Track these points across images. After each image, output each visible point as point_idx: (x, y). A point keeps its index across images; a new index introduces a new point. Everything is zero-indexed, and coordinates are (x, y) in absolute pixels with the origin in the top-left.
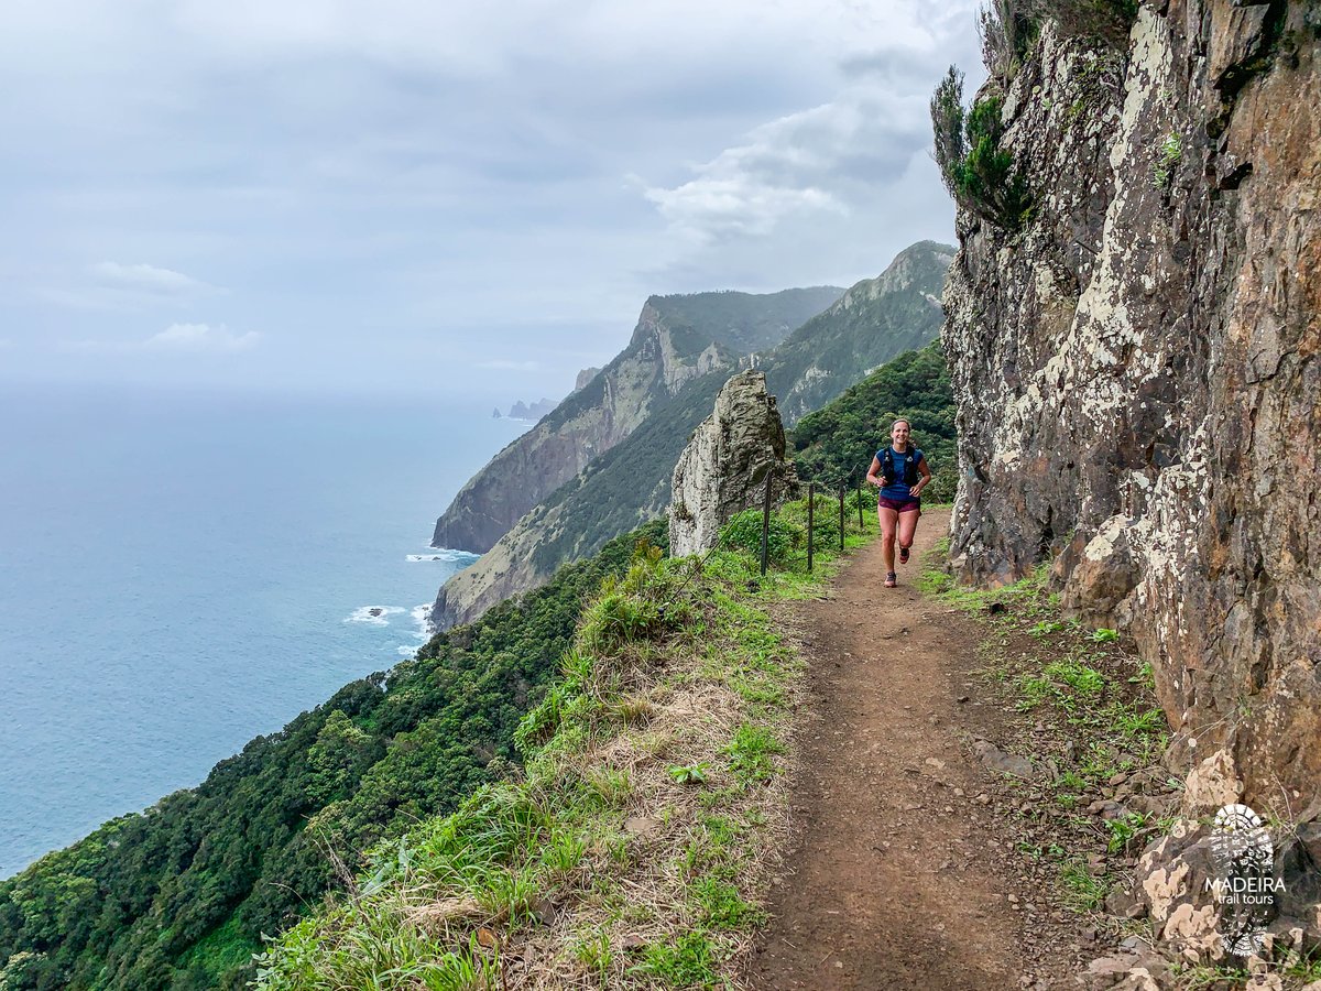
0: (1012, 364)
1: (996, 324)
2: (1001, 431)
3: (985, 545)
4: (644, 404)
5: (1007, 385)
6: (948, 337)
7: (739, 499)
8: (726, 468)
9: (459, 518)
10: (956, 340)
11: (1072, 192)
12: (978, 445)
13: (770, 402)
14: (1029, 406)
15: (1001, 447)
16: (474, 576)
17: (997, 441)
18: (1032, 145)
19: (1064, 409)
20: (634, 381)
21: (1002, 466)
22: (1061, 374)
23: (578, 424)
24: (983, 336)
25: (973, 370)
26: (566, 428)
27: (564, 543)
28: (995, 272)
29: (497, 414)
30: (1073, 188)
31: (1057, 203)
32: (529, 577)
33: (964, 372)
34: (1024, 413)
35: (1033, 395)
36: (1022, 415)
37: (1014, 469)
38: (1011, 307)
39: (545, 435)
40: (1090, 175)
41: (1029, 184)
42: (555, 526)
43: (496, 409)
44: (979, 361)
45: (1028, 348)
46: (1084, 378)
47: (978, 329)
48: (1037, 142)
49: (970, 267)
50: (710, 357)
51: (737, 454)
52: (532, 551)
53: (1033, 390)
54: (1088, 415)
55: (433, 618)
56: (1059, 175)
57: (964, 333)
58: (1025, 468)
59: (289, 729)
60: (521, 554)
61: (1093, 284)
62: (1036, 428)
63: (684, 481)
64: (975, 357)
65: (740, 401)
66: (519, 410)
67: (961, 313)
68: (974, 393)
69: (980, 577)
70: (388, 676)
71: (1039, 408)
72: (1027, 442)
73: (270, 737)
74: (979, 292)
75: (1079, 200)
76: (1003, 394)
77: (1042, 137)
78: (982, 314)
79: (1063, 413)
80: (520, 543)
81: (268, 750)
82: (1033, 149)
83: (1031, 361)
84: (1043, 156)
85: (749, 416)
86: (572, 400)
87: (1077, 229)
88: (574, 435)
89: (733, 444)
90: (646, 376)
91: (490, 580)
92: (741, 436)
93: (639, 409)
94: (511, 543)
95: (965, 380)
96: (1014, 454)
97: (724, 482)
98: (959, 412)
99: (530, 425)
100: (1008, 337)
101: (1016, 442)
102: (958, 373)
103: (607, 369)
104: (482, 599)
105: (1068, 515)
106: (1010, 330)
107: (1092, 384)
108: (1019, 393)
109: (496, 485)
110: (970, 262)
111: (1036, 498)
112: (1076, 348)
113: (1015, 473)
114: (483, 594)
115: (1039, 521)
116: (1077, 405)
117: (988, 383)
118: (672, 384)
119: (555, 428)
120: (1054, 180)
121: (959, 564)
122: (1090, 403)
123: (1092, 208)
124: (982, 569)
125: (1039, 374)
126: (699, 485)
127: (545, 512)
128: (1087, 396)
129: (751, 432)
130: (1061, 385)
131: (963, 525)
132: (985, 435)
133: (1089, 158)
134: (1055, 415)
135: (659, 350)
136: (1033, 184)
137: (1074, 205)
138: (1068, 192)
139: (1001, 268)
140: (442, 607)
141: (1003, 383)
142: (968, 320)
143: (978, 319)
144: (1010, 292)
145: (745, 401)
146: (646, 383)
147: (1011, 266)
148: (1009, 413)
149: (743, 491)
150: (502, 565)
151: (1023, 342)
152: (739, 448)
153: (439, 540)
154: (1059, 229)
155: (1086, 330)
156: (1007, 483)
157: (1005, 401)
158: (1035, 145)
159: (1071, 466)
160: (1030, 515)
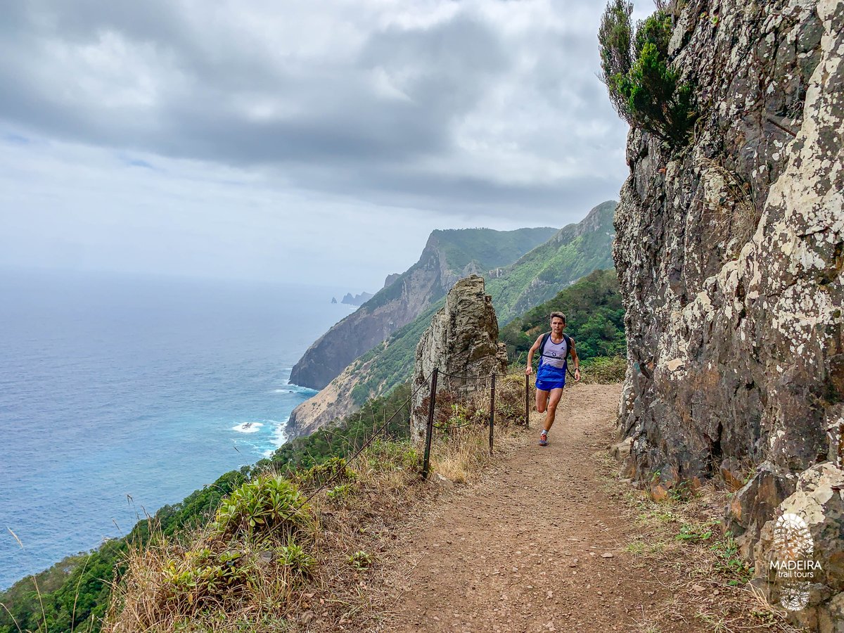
0: (678, 271)
1: (662, 235)
2: (666, 337)
3: (648, 441)
4: (428, 297)
5: (672, 292)
6: (618, 249)
7: (462, 371)
8: (452, 348)
9: (306, 366)
10: (624, 251)
11: (745, 95)
12: (643, 345)
13: (486, 299)
14: (698, 315)
15: (665, 352)
16: (314, 404)
17: (661, 346)
18: (700, 64)
19: (744, 321)
20: (422, 282)
21: (667, 373)
22: (741, 281)
23: (385, 309)
24: (649, 247)
25: (639, 278)
26: (377, 312)
27: (372, 385)
28: (661, 186)
29: (334, 301)
30: (745, 90)
31: (728, 109)
32: (349, 407)
33: (631, 280)
34: (692, 321)
35: (703, 303)
36: (689, 323)
37: (680, 378)
38: (677, 217)
39: (363, 315)
40: (766, 74)
41: (696, 101)
42: (367, 373)
43: (334, 298)
44: (645, 270)
45: (695, 256)
46: (776, 285)
47: (645, 239)
48: (705, 60)
49: (638, 188)
50: (470, 270)
51: (461, 337)
52: (352, 389)
53: (703, 298)
54: (782, 331)
55: (287, 430)
56: (730, 82)
57: (632, 245)
58: (692, 379)
59: (187, 501)
60: (344, 391)
61: (790, 169)
62: (706, 338)
63: (423, 356)
64: (642, 266)
65: (464, 298)
66: (348, 299)
67: (630, 228)
68: (640, 298)
69: (643, 473)
70: (252, 469)
71: (710, 317)
72: (695, 353)
73: (174, 506)
74: (646, 206)
75: (753, 103)
76: (668, 300)
77: (710, 55)
78: (648, 226)
79: (743, 325)
80: (344, 384)
81: (172, 514)
82: (701, 66)
83: (698, 268)
84: (711, 72)
85: (470, 309)
86: (383, 294)
87: (750, 133)
88: (382, 316)
89: (458, 329)
90: (430, 280)
91: (324, 407)
92: (464, 325)
93: (424, 300)
94: (339, 384)
95: (632, 287)
96: (679, 362)
97: (450, 358)
98: (626, 315)
99: (354, 309)
100: (674, 245)
101: (682, 349)
102: (626, 281)
103: (404, 274)
104: (318, 420)
105: (744, 438)
106: (676, 239)
107: (789, 293)
108: (684, 300)
109: (331, 346)
110: (638, 184)
111: (704, 413)
112: (765, 248)
113: (681, 382)
114: (319, 416)
115: (706, 436)
116: (765, 317)
117: (653, 291)
118: (445, 286)
119: (370, 311)
120: (724, 86)
121: (624, 449)
122: (785, 317)
123: (767, 110)
124: (645, 465)
125: (710, 281)
126: (433, 358)
127: (361, 364)
128: (780, 308)
129: (471, 321)
130: (740, 293)
131: (629, 411)
132: (649, 338)
133: (766, 55)
134: (731, 326)
135: (438, 264)
136: (700, 99)
137: (747, 108)
138: (741, 96)
139: (668, 179)
140: (293, 423)
141: (669, 290)
142: (636, 233)
143: (646, 230)
144: (676, 202)
145: (467, 298)
146: (429, 285)
147: (678, 176)
148: (675, 320)
149: (465, 365)
150: (332, 398)
151: (690, 249)
152: (462, 333)
153: (293, 380)
154: (729, 136)
155: (780, 227)
156: (671, 390)
157: (670, 308)
158: (703, 63)
159: (750, 386)
160: (697, 428)
